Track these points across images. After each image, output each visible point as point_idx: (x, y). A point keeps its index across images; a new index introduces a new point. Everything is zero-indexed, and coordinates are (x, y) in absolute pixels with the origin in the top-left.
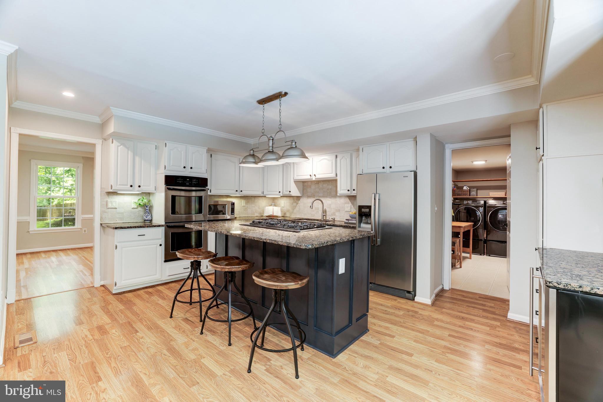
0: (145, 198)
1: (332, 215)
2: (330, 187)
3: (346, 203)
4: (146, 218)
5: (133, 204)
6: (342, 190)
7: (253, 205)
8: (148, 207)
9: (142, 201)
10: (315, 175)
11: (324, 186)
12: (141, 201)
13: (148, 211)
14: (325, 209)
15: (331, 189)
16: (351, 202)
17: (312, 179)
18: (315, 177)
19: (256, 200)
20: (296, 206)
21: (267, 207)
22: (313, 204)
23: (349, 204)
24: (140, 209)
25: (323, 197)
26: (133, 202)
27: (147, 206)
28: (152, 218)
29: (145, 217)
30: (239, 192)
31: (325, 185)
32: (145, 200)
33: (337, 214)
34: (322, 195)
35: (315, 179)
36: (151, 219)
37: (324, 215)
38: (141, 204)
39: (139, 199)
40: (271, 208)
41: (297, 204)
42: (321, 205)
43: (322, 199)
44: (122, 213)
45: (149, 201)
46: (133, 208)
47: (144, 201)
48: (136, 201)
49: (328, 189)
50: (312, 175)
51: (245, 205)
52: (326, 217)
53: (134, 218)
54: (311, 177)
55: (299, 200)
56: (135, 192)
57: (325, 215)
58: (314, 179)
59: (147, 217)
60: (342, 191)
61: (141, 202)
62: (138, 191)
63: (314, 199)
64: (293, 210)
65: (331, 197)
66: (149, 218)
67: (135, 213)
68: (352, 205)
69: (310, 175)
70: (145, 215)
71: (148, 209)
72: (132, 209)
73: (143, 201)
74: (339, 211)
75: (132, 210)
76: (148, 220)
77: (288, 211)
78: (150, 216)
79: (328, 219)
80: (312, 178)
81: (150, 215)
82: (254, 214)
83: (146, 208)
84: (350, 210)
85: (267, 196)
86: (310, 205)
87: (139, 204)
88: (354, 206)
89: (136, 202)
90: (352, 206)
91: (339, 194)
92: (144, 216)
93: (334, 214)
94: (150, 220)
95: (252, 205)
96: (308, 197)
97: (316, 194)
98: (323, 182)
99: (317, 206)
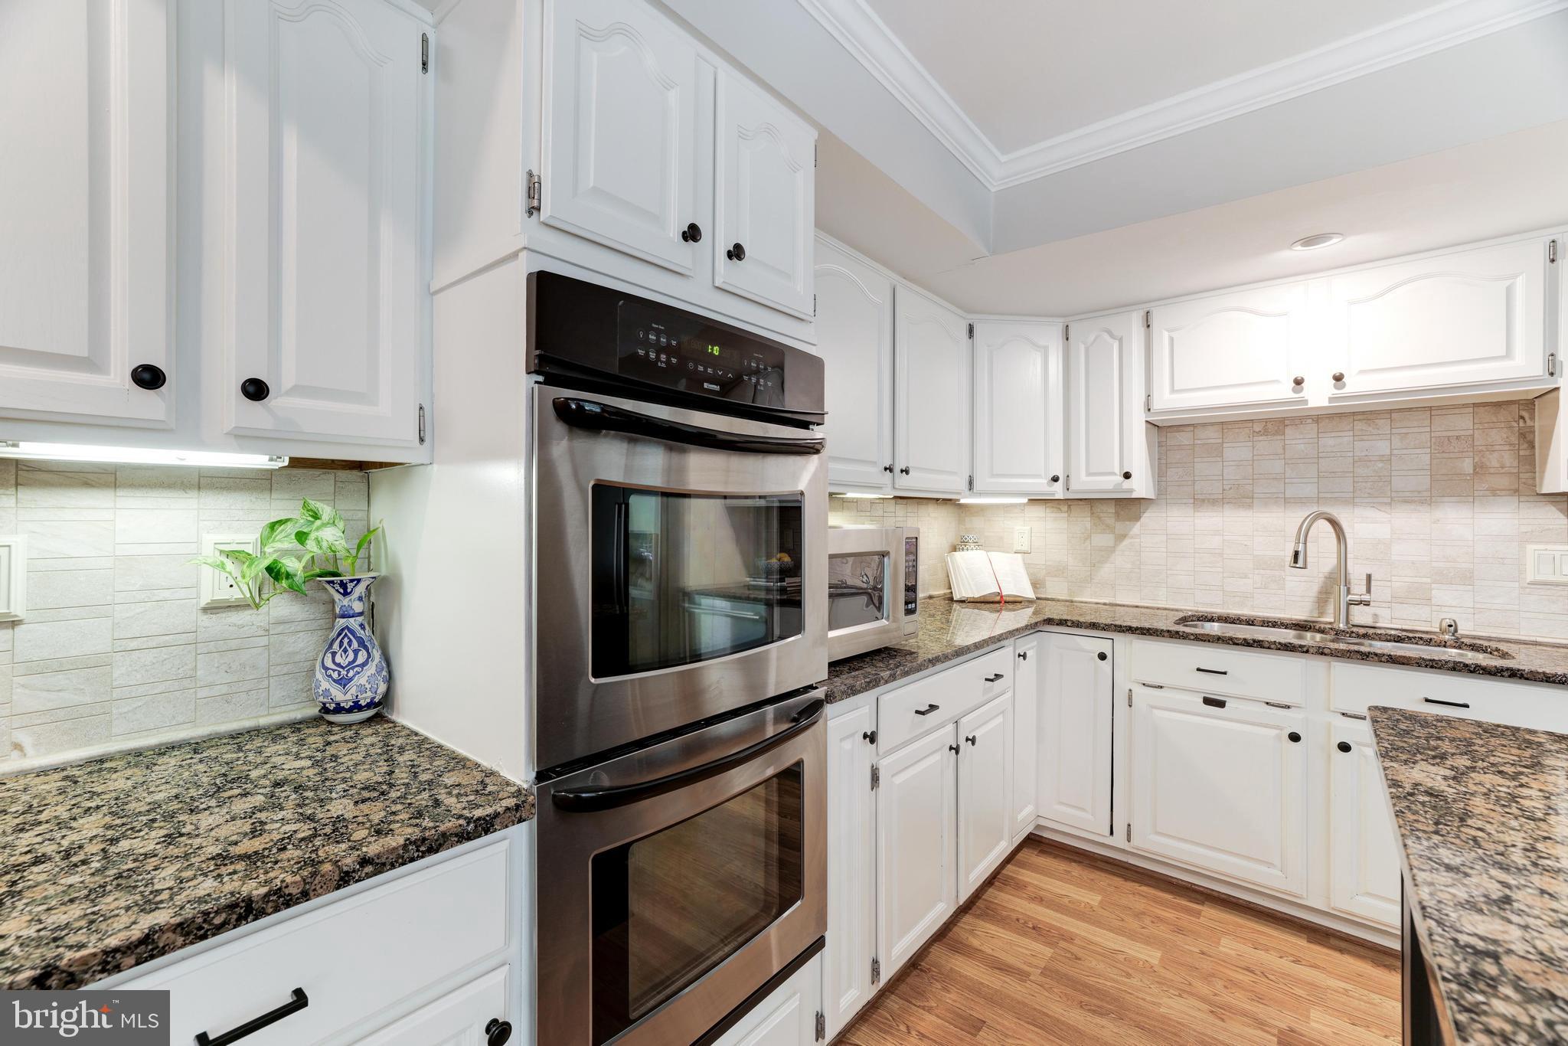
0: (326, 511)
2: (1380, 447)
3: (1529, 538)
4: (339, 695)
5: (207, 572)
8: (360, 589)
9: (301, 537)
11: (1331, 442)
12: (290, 543)
13: (354, 623)
24: (280, 606)
26: (209, 552)
27: (343, 585)
28: (390, 679)
29: (325, 684)
30: (895, 479)
32: (330, 537)
35: (1336, 399)
36: (382, 688)
38: (292, 565)
39: (273, 526)
41: (1121, 537)
44: (95, 665)
45: (366, 540)
46: (214, 608)
47: (318, 541)
48: (247, 537)
49: (1361, 461)
53: (227, 698)
55: (1135, 518)
56: (200, 444)
59: (343, 682)
61: (286, 545)
62: (243, 438)
64: (1094, 564)
66: (366, 684)
67: (233, 644)
69: (1296, 382)
70: (329, 663)
71: (358, 607)
72: (206, 610)
73: (311, 544)
74: (1466, 578)
75: (206, 620)
76: (357, 707)
77: (1059, 571)
78: (371, 669)
79: (1360, 619)
81: (377, 654)
83: (341, 602)
87: (269, 569)
89: (249, 549)
92: (319, 674)
94: (371, 705)
96: (1192, 505)
97: (1250, 488)
98: (1320, 425)
99: (1255, 553)
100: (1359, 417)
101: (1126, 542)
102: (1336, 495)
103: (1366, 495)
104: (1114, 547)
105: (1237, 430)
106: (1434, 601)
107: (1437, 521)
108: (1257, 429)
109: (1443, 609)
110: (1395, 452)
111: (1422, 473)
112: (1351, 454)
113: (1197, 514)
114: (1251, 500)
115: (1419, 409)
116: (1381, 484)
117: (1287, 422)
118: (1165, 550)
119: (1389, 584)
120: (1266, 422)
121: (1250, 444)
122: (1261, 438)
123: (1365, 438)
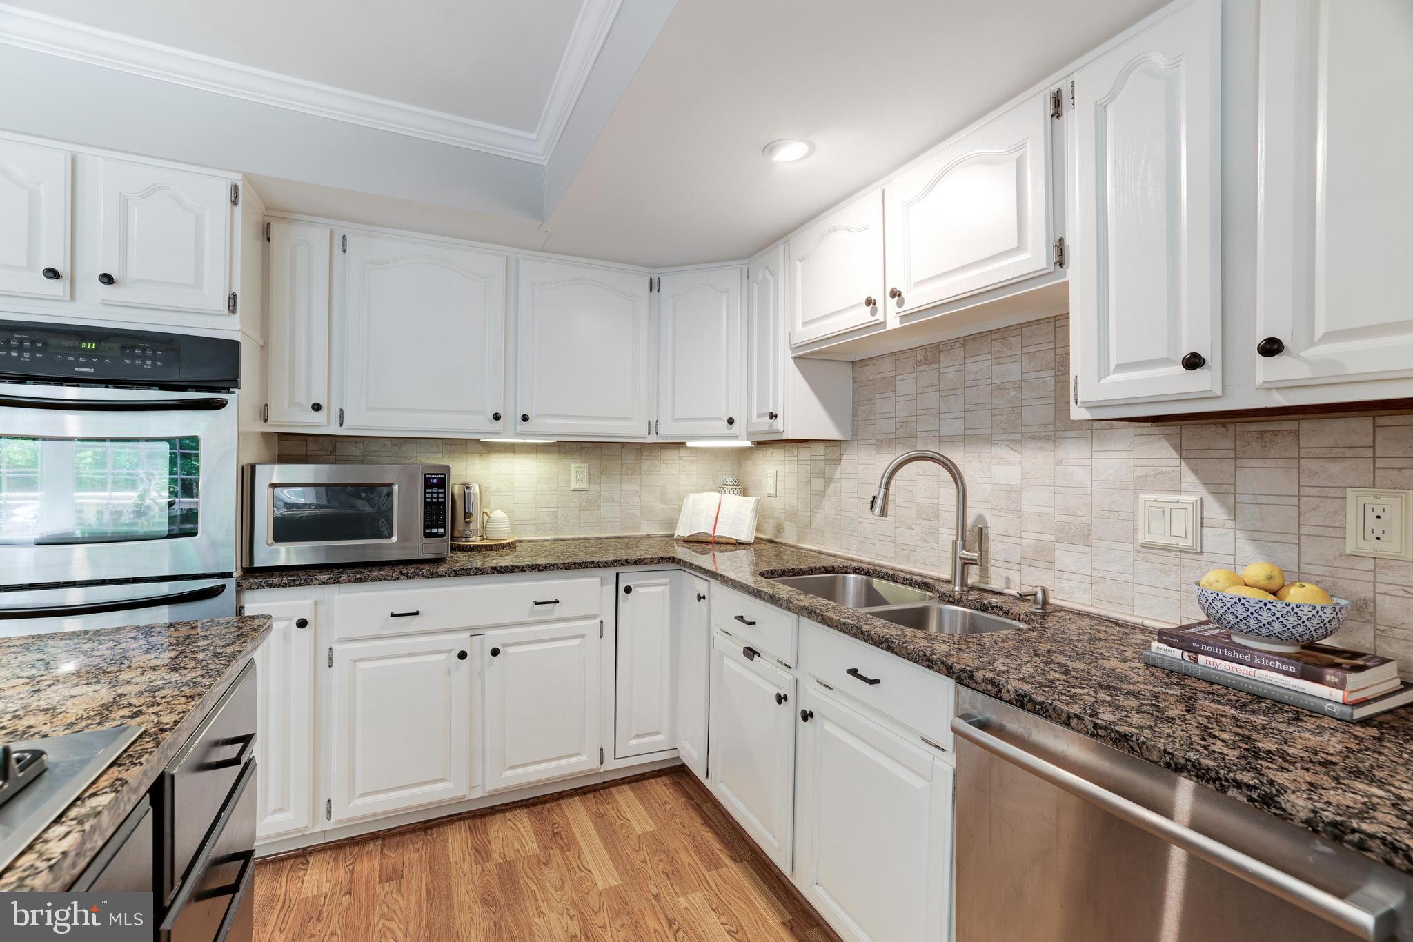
1: (1027, 561)
2: (1013, 371)
3: (1141, 484)
6: (1121, 367)
7: (633, 487)
10: (895, 294)
11: (974, 368)
14: (980, 518)
15: (1018, 386)
16: (1195, 472)
17: (883, 324)
18: (900, 304)
19: (645, 465)
20: (822, 494)
21: (692, 496)
22: (887, 488)
23: (1180, 492)
25: (968, 439)
30: (515, 426)
31: (979, 366)
33: (1066, 557)
34: (955, 427)
35: (904, 318)
37: (967, 563)
40: (709, 500)
41: (829, 481)
42: (949, 494)
43: (956, 456)
49: (998, 389)
50: (878, 296)
51: (584, 485)
52: (984, 573)
54: (874, 313)
55: (838, 461)
57: (972, 562)
58: (893, 323)
60: (1108, 379)
63: (900, 454)
64: (812, 510)
65: (1020, 442)
68: (1210, 501)
69: (870, 302)
74: (1085, 537)
77: (792, 515)
79: (995, 583)
80: (879, 316)
82: (639, 528)
84: (1188, 543)
85: (689, 444)
86: (874, 489)
88: (1234, 513)
90: (1214, 510)
91: (1090, 406)
93: (1042, 557)
95: (625, 486)
96: (874, 446)
97: (913, 425)
98: (966, 348)
99: (919, 500)
100: (997, 336)
101: (832, 486)
102: (978, 432)
103: (1002, 431)
104: (825, 492)
105: (905, 361)
106: (1057, 563)
107: (1059, 463)
108: (920, 358)
109: (1066, 576)
110: (1026, 376)
111: (1046, 401)
112: (989, 382)
113: (878, 456)
114: (914, 439)
115: (1046, 321)
116: (1013, 417)
117: (941, 348)
118: (856, 495)
119: (1018, 541)
120: (926, 349)
121: (914, 375)
122: (923, 368)
123: (1001, 360)
